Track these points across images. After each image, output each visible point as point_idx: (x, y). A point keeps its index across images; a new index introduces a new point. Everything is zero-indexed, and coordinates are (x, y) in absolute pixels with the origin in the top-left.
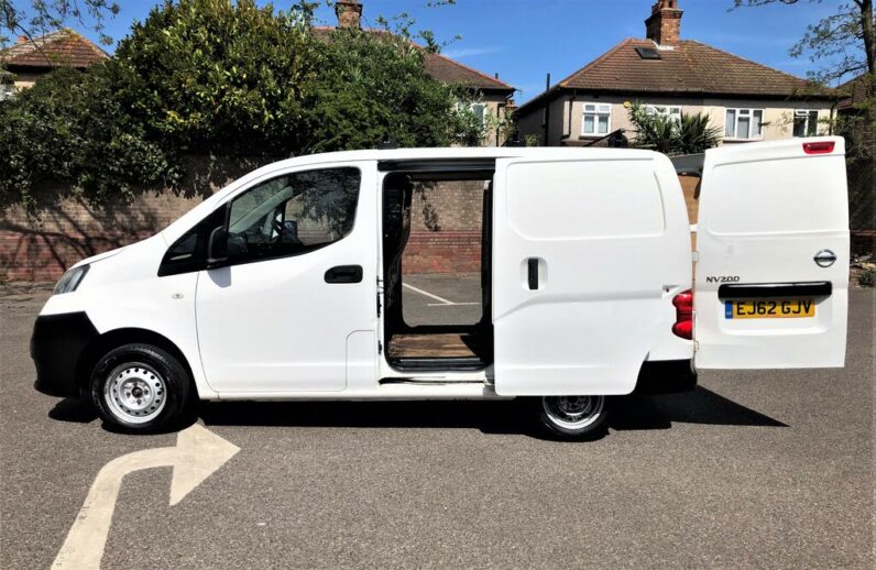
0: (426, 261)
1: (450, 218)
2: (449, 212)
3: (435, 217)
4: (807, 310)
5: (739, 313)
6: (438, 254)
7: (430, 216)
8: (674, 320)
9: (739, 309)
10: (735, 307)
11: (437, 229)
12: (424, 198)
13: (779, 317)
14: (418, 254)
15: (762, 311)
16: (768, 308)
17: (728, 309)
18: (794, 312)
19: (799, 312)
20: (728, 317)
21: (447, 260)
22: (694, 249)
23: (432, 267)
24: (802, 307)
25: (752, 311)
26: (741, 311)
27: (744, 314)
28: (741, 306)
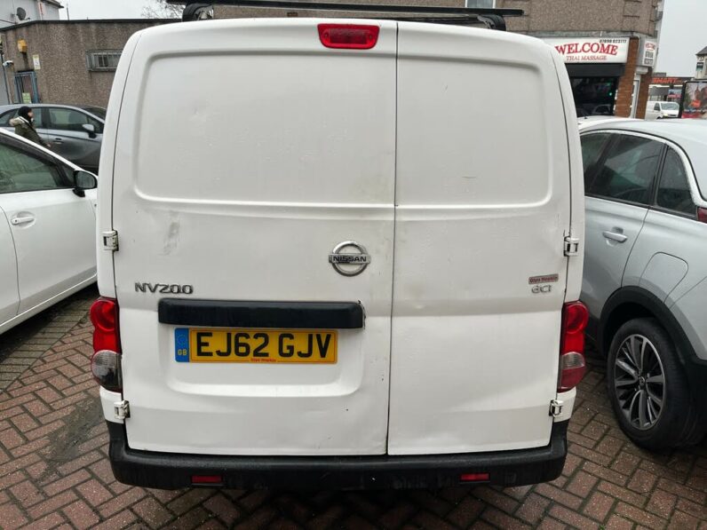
4: (323, 353)
5: (200, 353)
9: (200, 344)
10: (193, 340)
13: (273, 361)
15: (242, 349)
16: (250, 344)
17: (181, 345)
18: (300, 354)
20: (182, 359)
24: (315, 346)
25: (224, 350)
26: (204, 349)
27: (210, 354)
28: (204, 339)
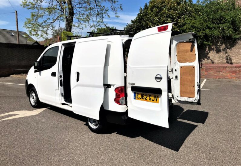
0: (224, 74)
1: (237, 59)
2: (236, 57)
3: (231, 59)
4: (156, 100)
5: (137, 98)
6: (230, 72)
7: (229, 59)
8: (115, 97)
9: (137, 96)
10: (136, 95)
11: (231, 64)
12: (226, 53)
13: (148, 101)
14: (222, 72)
15: (143, 98)
16: (145, 97)
17: (135, 96)
18: (152, 100)
19: (154, 100)
20: (135, 99)
21: (234, 75)
22: (125, 71)
23: (227, 76)
24: (155, 98)
25: (141, 98)
26: (138, 97)
27: (138, 98)
28: (138, 95)
